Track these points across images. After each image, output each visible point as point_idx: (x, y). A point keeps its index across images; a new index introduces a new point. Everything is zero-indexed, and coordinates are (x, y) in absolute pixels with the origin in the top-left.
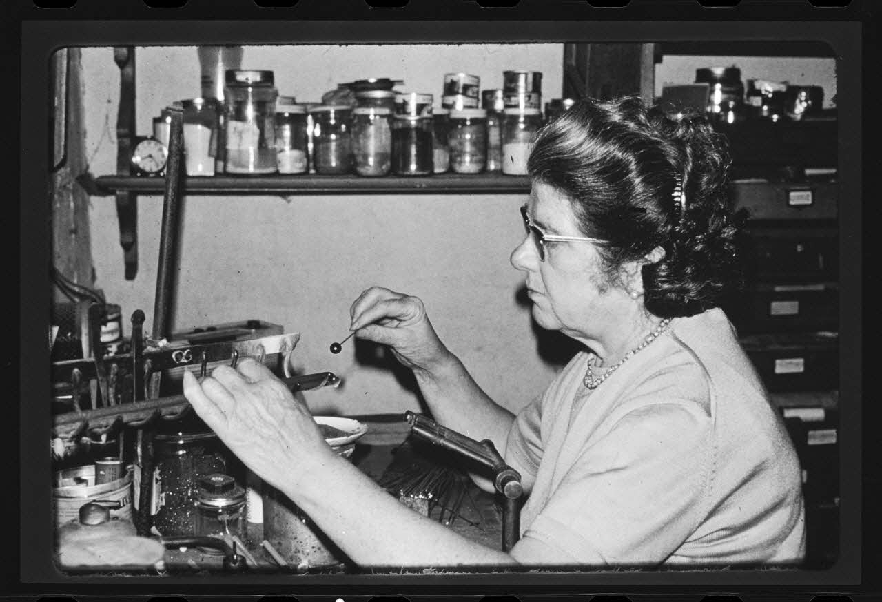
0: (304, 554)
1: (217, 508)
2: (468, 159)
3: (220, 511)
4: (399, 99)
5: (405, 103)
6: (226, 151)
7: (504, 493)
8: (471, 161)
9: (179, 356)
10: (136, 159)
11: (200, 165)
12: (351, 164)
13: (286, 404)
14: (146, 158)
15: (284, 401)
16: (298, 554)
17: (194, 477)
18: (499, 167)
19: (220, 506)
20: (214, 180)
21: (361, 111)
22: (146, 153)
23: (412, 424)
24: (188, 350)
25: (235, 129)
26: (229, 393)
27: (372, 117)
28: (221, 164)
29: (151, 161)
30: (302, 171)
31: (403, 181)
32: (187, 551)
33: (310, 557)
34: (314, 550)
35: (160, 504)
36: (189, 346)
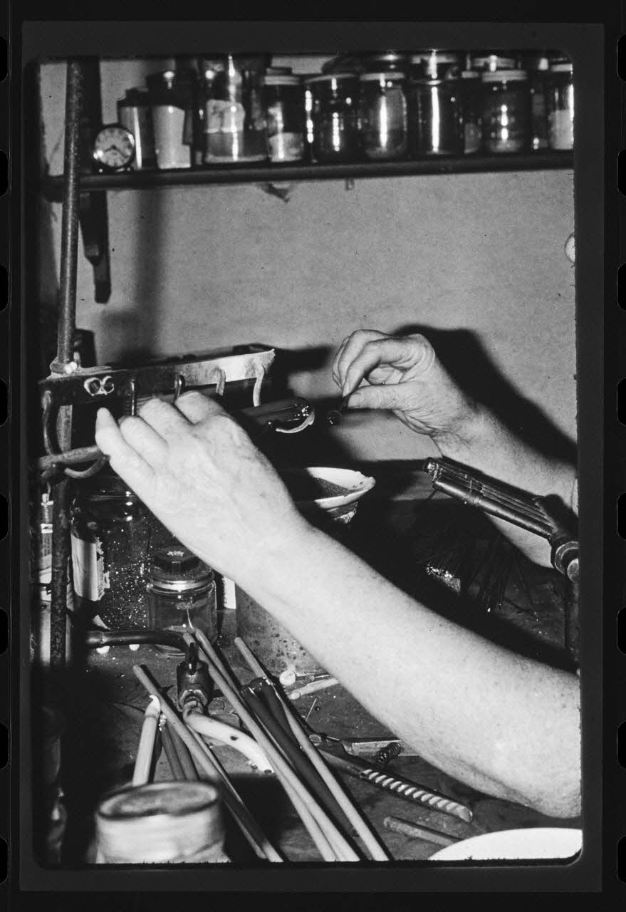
0: (289, 657)
1: (176, 593)
2: (504, 134)
3: (179, 597)
5: (424, 65)
6: (206, 136)
7: (566, 575)
8: (509, 137)
9: (95, 385)
10: (99, 155)
11: (175, 156)
12: (360, 140)
13: (241, 452)
14: (109, 150)
15: (240, 447)
16: (282, 657)
17: (148, 550)
18: (545, 145)
19: (180, 591)
20: (190, 174)
21: (371, 77)
22: (108, 146)
23: (435, 476)
24: (108, 377)
25: (215, 108)
26: (161, 437)
27: (383, 84)
28: (199, 155)
29: (115, 154)
30: (298, 158)
31: (424, 164)
32: (140, 649)
33: (298, 661)
35: (103, 588)
36: (110, 371)
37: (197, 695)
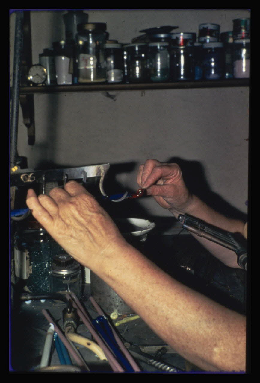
0: (115, 306)
1: (63, 276)
2: (213, 72)
4: (174, 37)
5: (178, 39)
6: (79, 70)
9: (26, 177)
10: (31, 78)
11: (65, 79)
12: (147, 75)
14: (35, 75)
16: (111, 306)
17: (50, 256)
18: (231, 76)
20: (71, 87)
21: (152, 45)
23: (183, 222)
24: (32, 174)
25: (83, 58)
27: (159, 47)
28: (76, 78)
29: (38, 78)
30: (121, 81)
31: (177, 84)
32: (45, 302)
33: (119, 308)
34: (122, 303)
35: (29, 273)
36: (33, 171)
37: (72, 324)
